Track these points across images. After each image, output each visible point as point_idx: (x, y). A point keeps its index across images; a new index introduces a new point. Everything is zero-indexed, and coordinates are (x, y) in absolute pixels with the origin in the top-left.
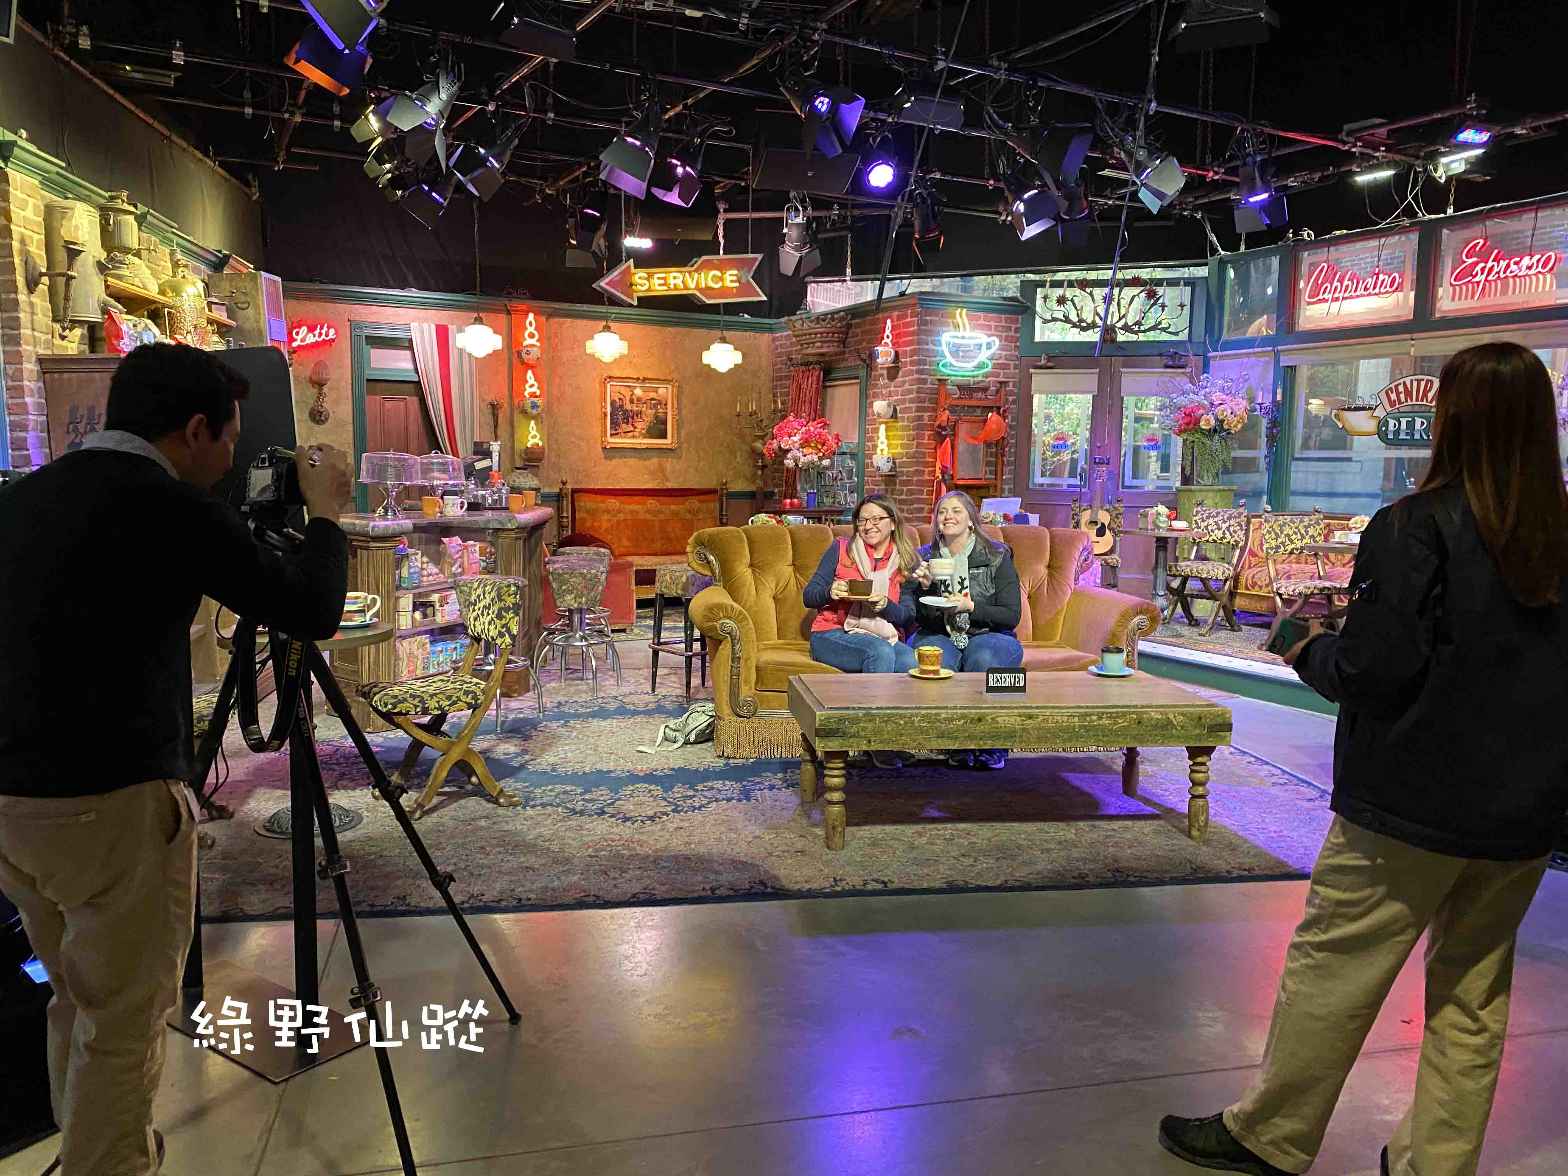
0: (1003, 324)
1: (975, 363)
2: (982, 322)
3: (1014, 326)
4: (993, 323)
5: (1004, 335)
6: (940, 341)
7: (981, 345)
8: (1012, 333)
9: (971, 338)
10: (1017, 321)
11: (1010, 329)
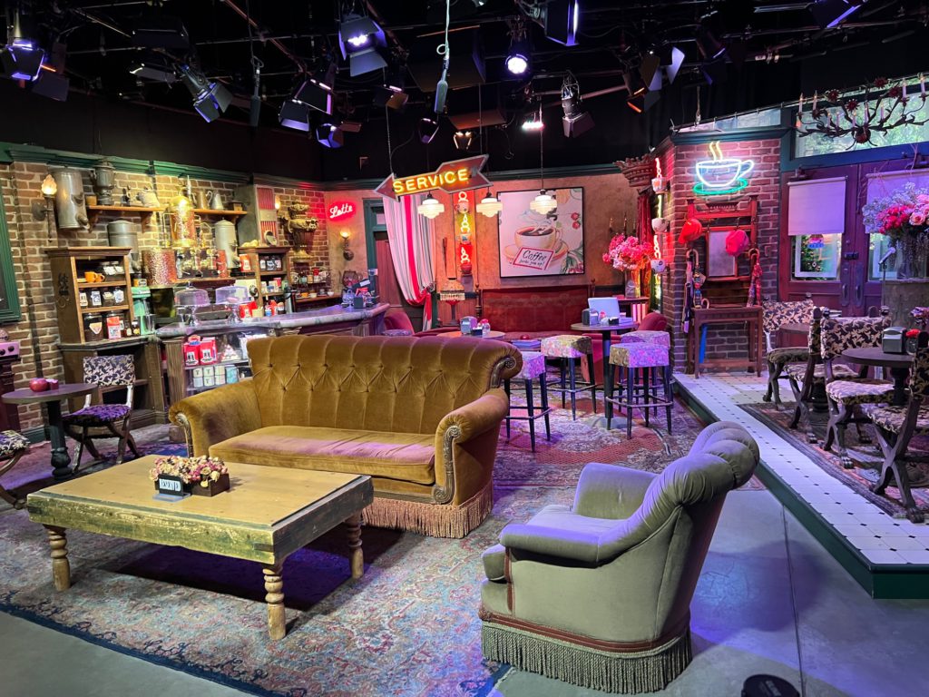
0: (761, 147)
1: (731, 182)
2: (738, 149)
3: (773, 148)
4: (750, 148)
5: (763, 156)
6: (695, 169)
7: (736, 168)
8: (772, 154)
9: (728, 163)
10: (777, 144)
11: (769, 151)
